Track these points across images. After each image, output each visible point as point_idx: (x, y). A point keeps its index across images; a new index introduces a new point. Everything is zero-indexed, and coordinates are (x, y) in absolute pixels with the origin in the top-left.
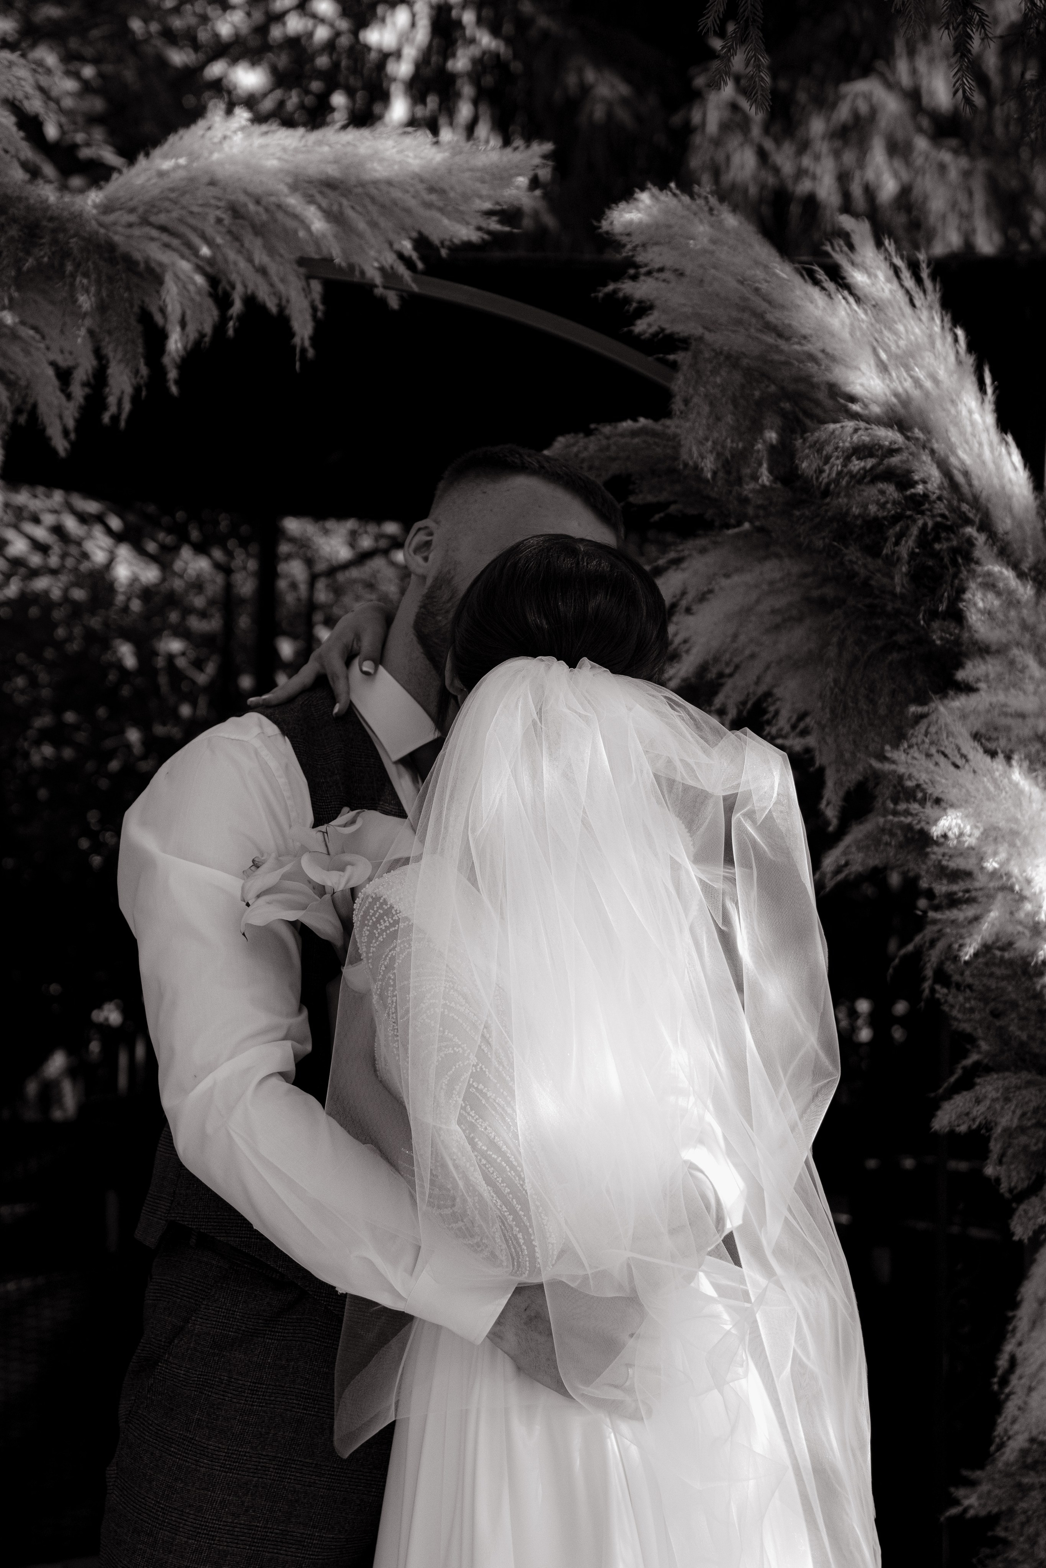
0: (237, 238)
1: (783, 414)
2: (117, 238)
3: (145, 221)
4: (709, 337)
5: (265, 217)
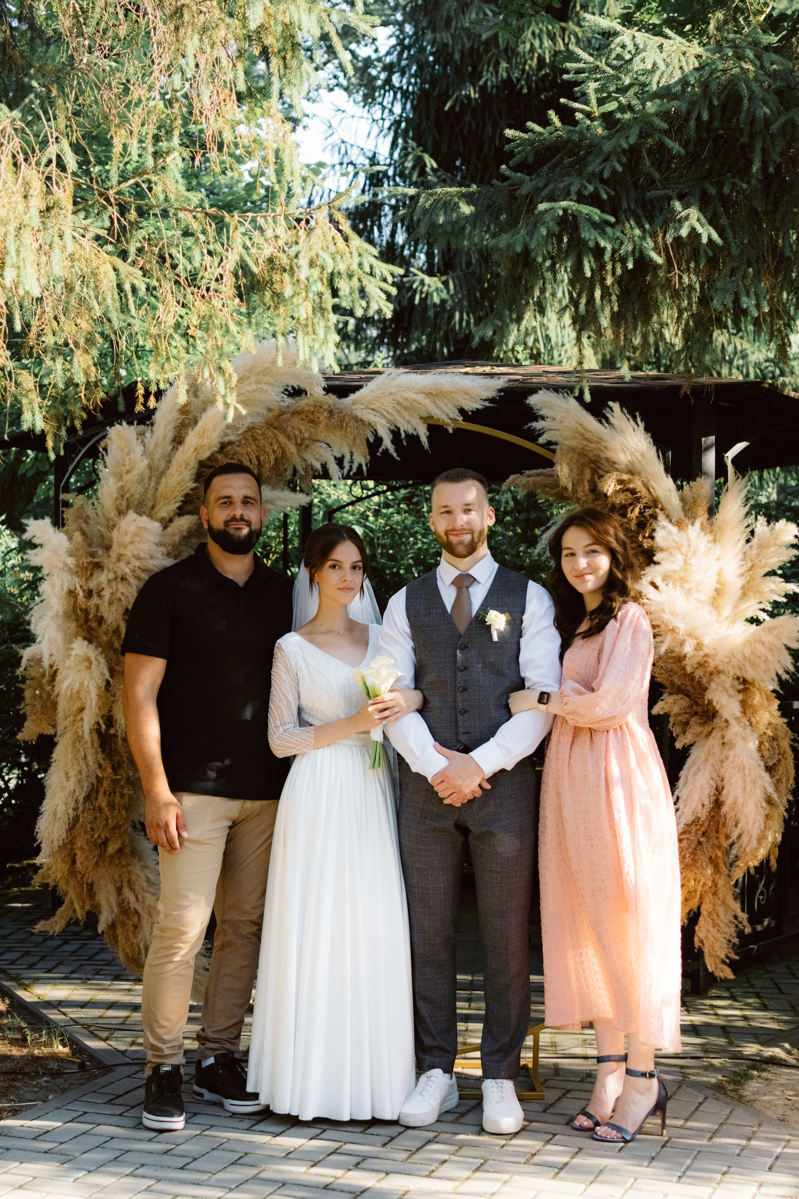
0: (398, 412)
1: (591, 469)
2: (358, 414)
3: (367, 408)
4: (565, 442)
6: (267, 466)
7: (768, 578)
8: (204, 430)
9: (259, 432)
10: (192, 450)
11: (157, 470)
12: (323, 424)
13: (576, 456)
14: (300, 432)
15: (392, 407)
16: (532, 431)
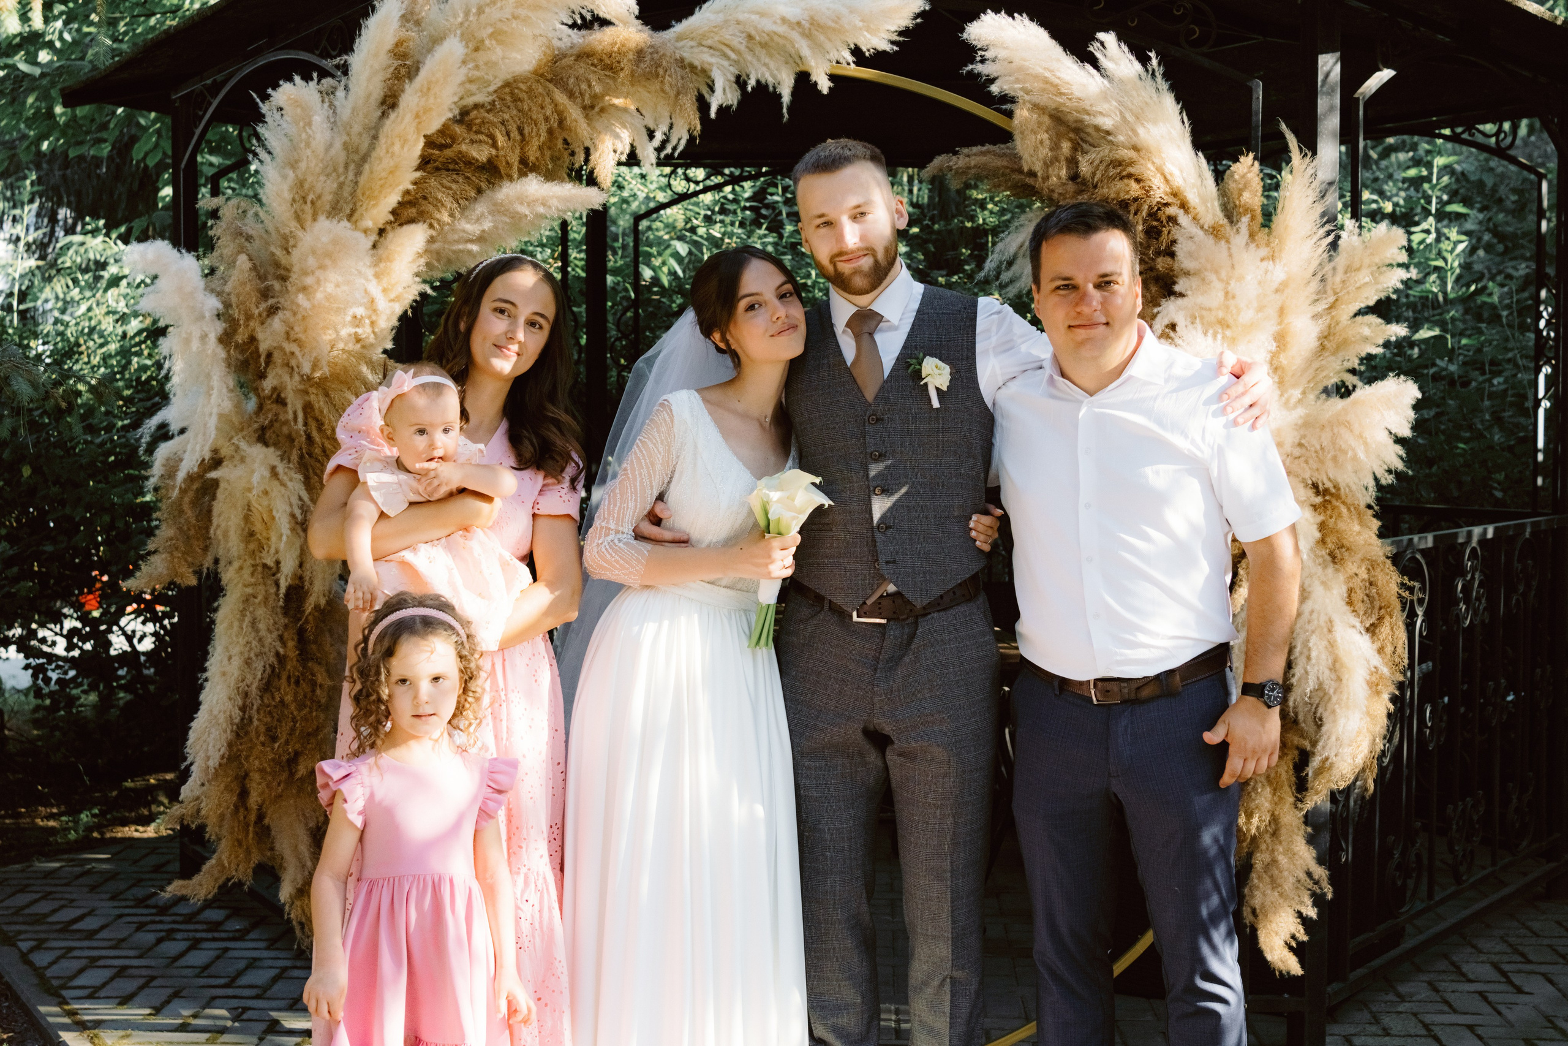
1: (1071, 140)
2: (685, 55)
3: (700, 45)
4: (1027, 97)
5: (767, 38)
6: (535, 143)
7: (1359, 318)
8: (429, 83)
9: (523, 86)
10: (408, 118)
11: (357, 151)
12: (627, 71)
13: (1046, 120)
14: (590, 86)
15: (738, 42)
16: (974, 76)
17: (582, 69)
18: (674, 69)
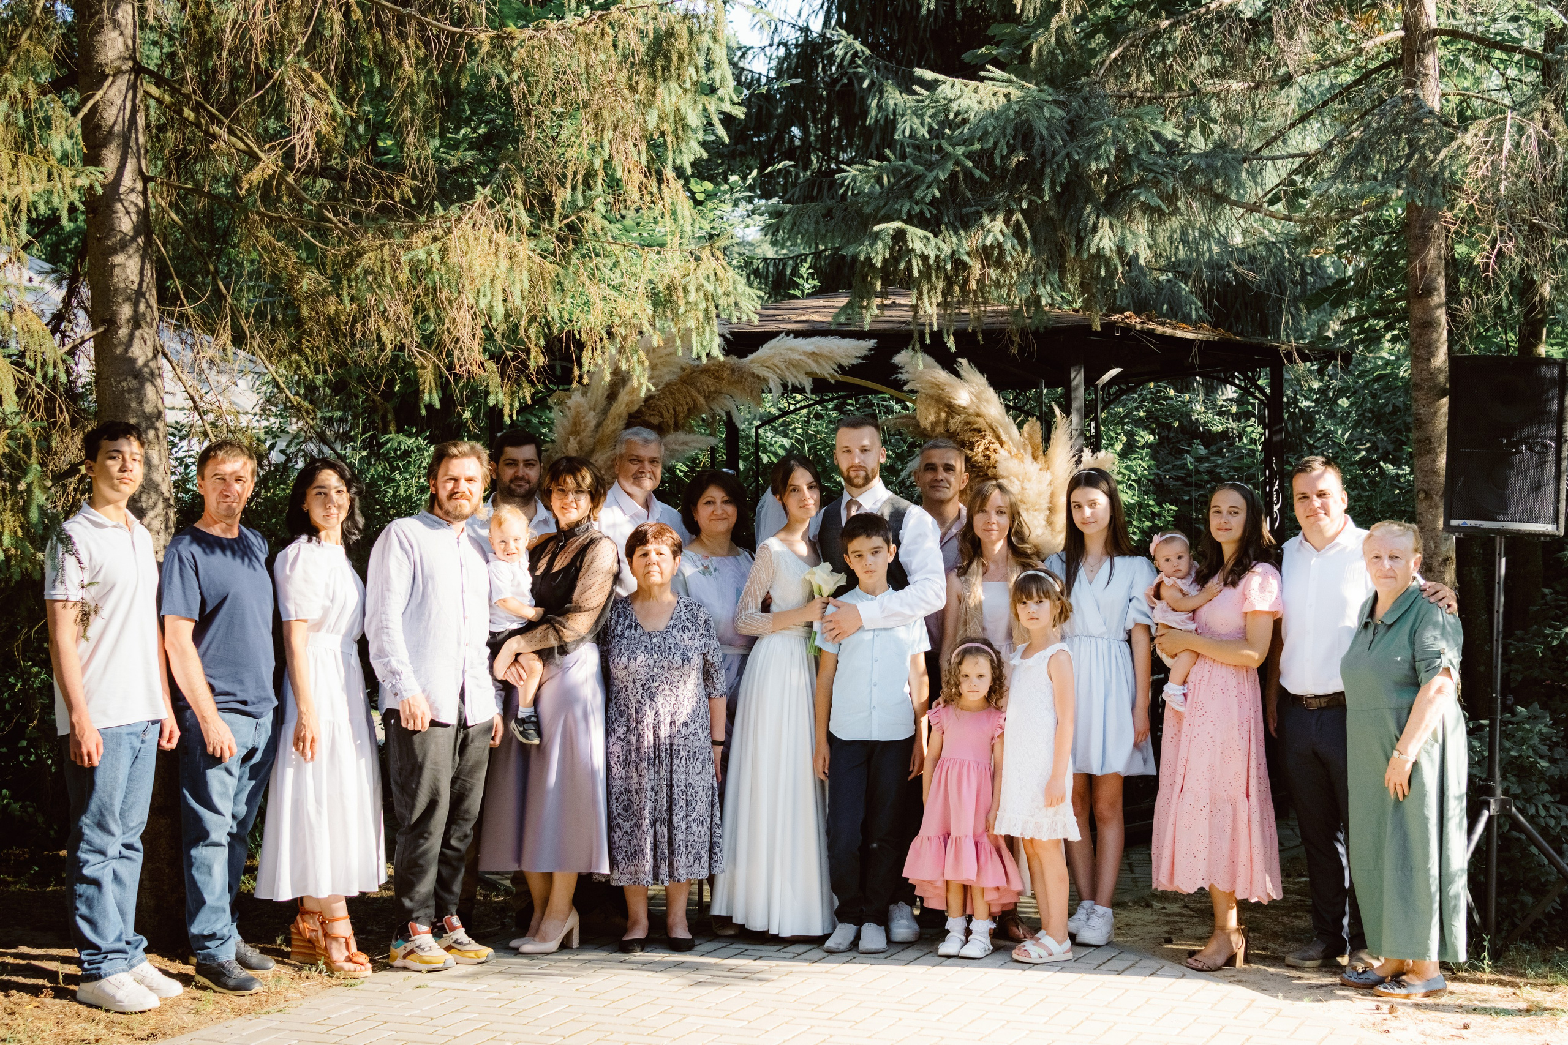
0: (789, 369)
1: (946, 412)
2: (755, 371)
3: (760, 365)
4: (924, 391)
5: (794, 362)
8: (632, 389)
10: (623, 406)
13: (933, 401)
14: (708, 387)
15: (782, 365)
16: (897, 381)
17: (704, 378)
18: (751, 379)
